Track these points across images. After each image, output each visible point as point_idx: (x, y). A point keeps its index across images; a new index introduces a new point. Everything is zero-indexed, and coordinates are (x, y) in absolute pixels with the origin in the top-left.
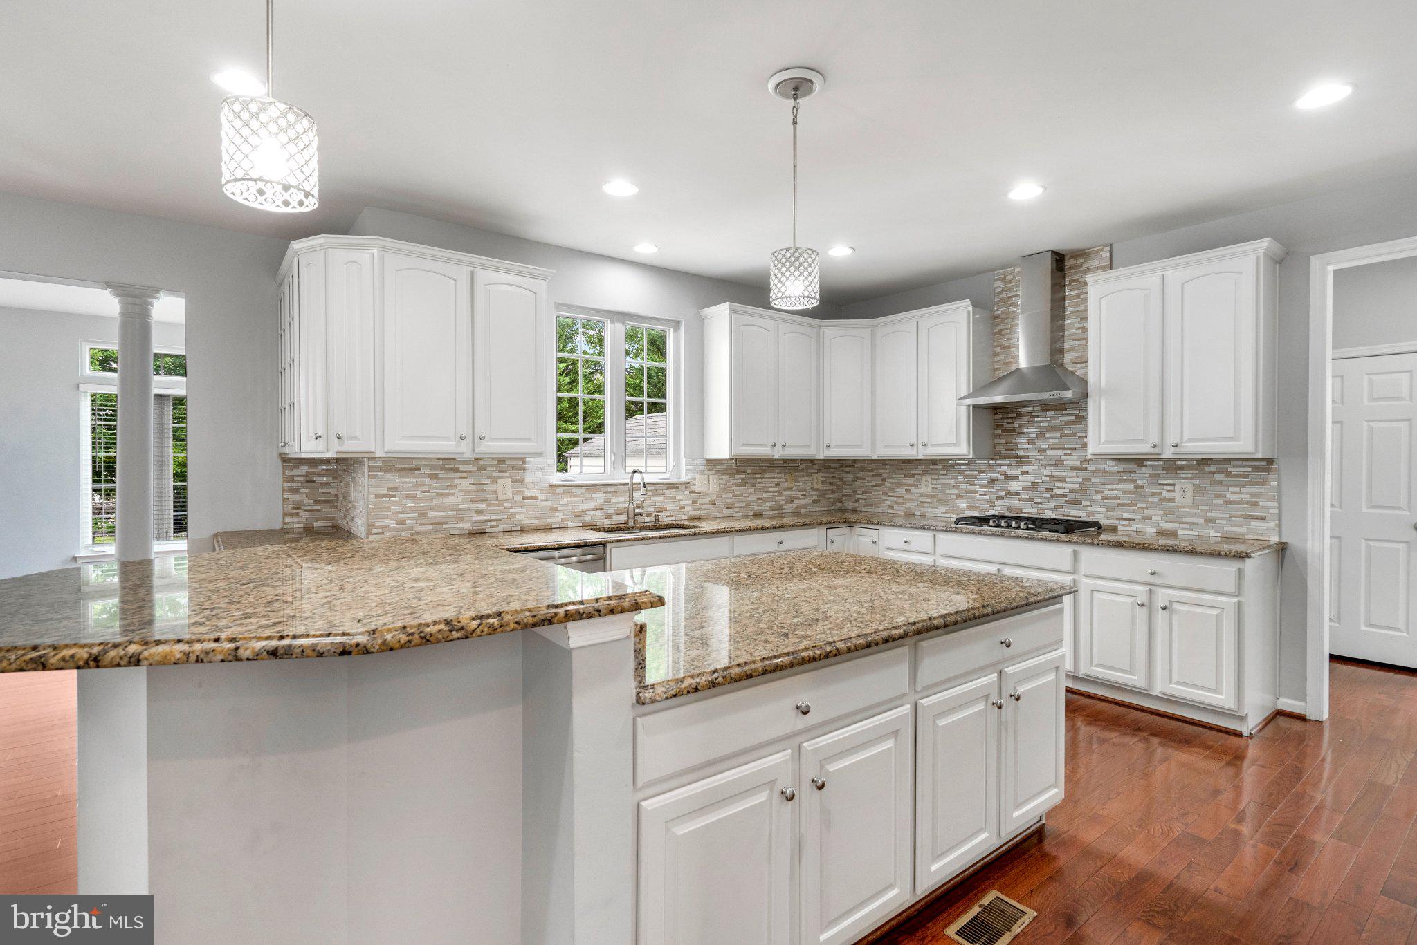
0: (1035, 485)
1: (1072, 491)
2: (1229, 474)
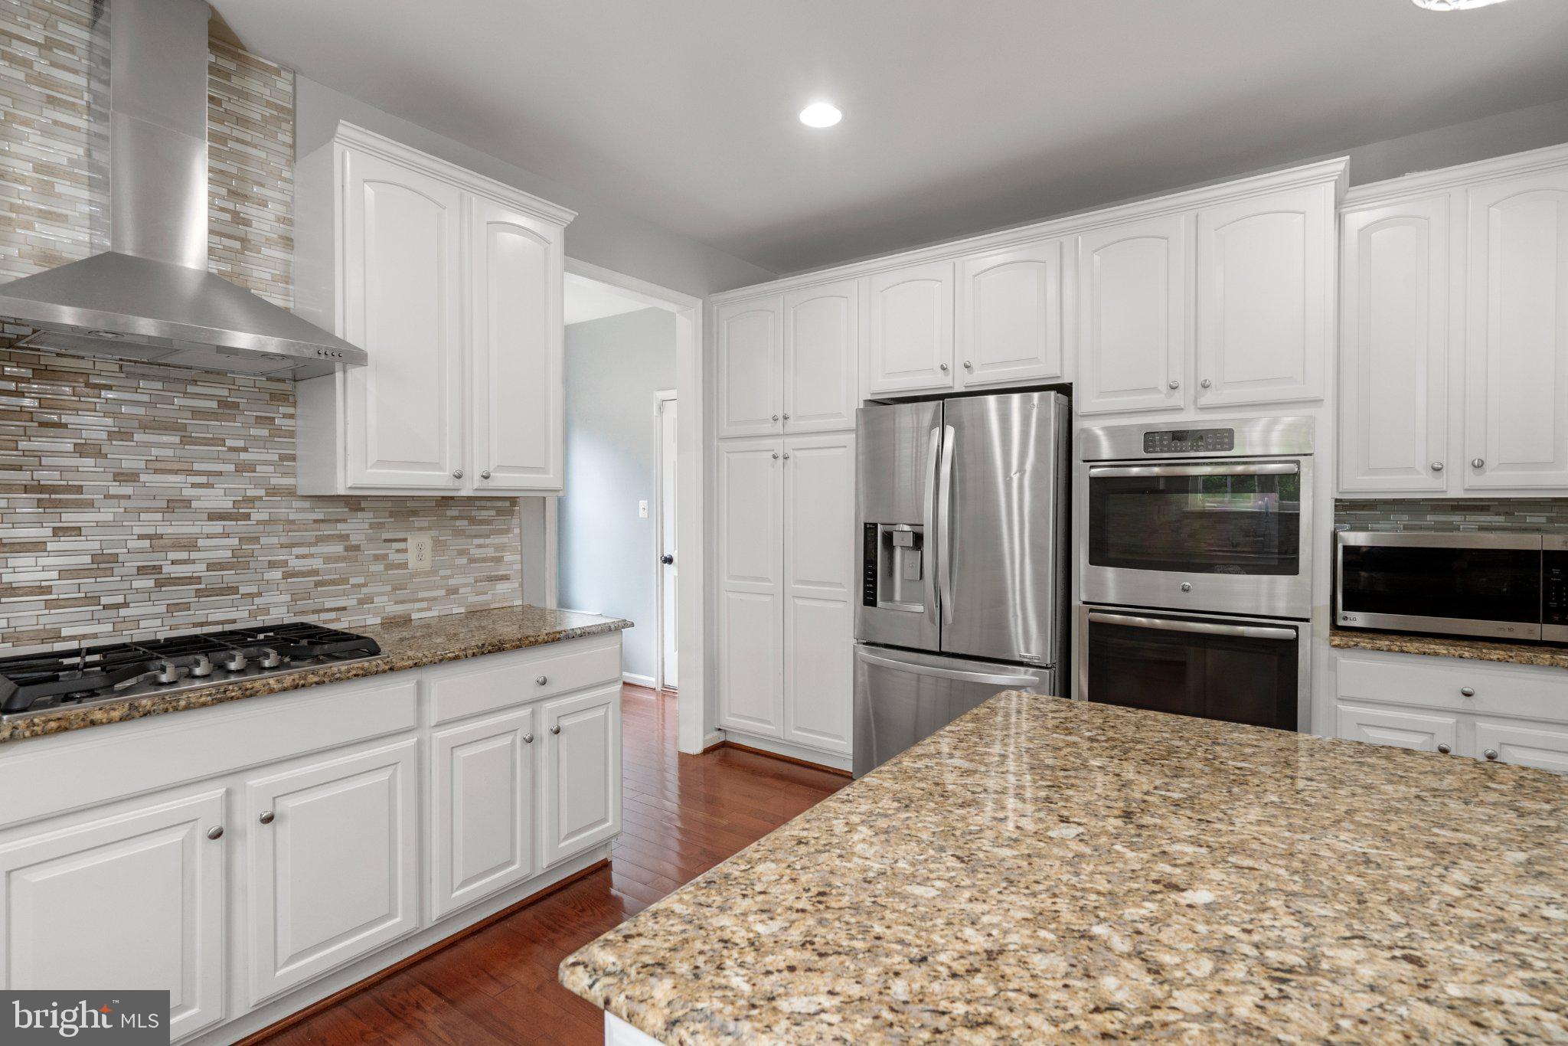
1: (211, 567)
2: (473, 521)
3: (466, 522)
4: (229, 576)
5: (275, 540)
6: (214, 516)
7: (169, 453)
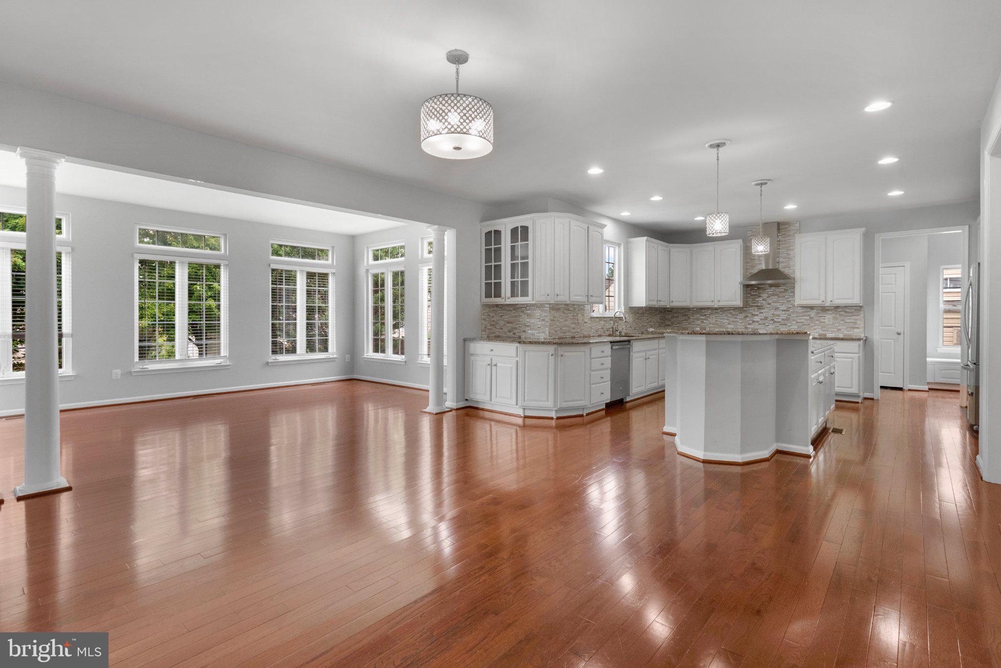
0: (766, 318)
1: (783, 320)
2: (846, 312)
3: (844, 313)
4: (786, 322)
5: (794, 315)
6: (783, 311)
7: (776, 300)
